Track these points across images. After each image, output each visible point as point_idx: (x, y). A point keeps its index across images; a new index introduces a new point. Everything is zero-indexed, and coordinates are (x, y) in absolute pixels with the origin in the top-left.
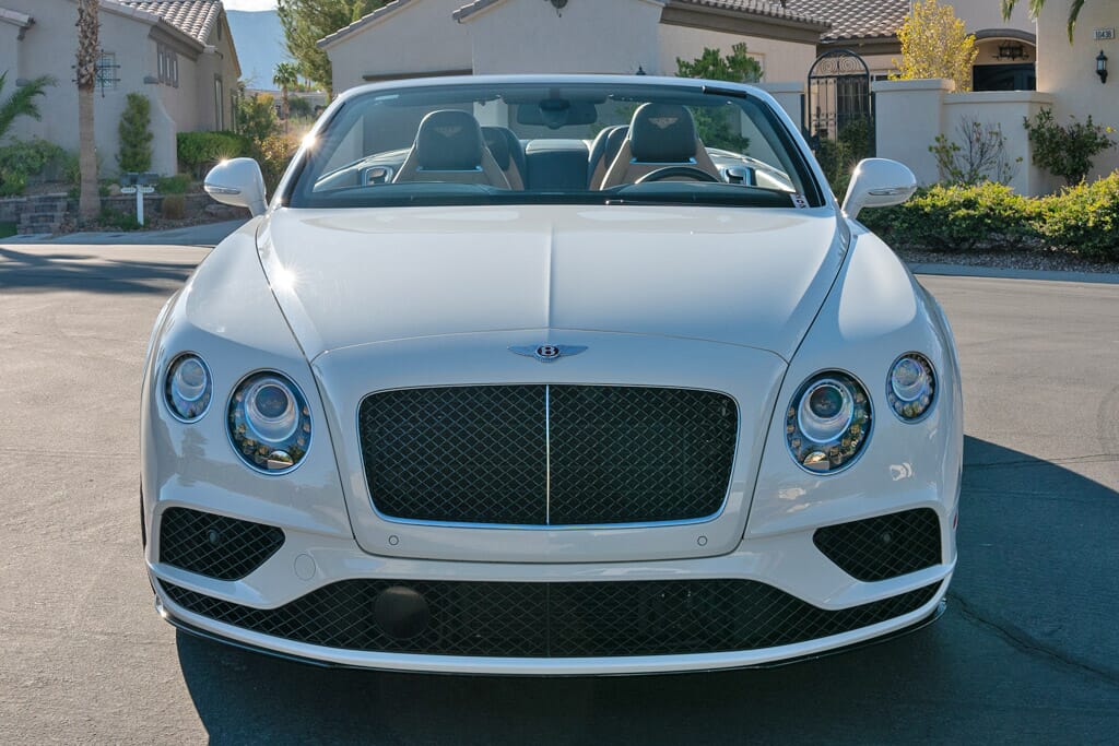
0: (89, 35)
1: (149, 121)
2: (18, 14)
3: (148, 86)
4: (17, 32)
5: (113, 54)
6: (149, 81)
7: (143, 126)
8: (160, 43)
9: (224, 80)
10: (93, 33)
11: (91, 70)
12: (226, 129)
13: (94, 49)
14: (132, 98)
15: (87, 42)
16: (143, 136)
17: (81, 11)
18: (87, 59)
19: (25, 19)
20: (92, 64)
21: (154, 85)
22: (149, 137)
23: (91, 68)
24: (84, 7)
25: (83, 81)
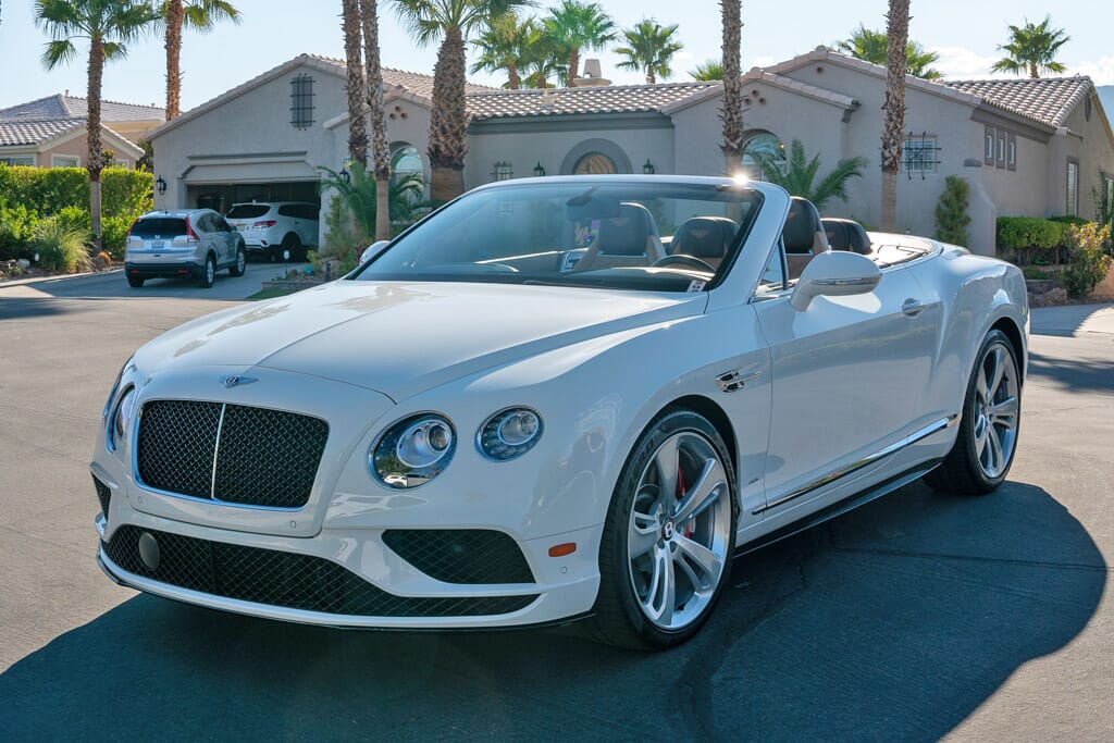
0: (894, 118)
1: (967, 204)
2: (843, 97)
3: (969, 168)
4: (841, 114)
5: (935, 136)
6: (969, 163)
7: (961, 209)
8: (988, 125)
9: (1083, 164)
10: (898, 116)
11: (895, 153)
12: (1070, 213)
13: (899, 132)
14: (951, 181)
15: (892, 125)
16: (959, 220)
17: (888, 94)
18: (892, 141)
19: (848, 101)
20: (895, 147)
21: (974, 168)
22: (967, 221)
23: (894, 150)
24: (890, 91)
25: (886, 163)
